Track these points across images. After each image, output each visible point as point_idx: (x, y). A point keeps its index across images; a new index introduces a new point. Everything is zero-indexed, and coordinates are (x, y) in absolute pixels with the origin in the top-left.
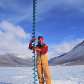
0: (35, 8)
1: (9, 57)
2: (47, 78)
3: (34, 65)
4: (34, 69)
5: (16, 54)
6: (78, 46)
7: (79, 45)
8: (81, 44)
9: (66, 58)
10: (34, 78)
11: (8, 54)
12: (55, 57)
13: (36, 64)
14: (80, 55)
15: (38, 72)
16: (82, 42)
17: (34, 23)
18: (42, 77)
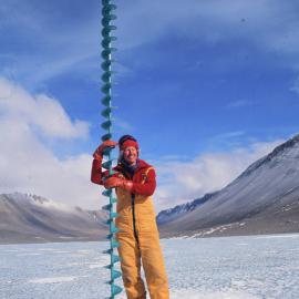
0: (110, 35)
1: (9, 208)
2: (153, 282)
3: (110, 237)
4: (110, 252)
5: (34, 197)
6: (257, 167)
7: (259, 165)
8: (268, 159)
9: (215, 210)
10: (111, 282)
11: (5, 195)
12: (177, 207)
13: (117, 235)
14: (263, 198)
15: (123, 263)
16: (271, 154)
17: (106, 89)
18: (139, 279)
